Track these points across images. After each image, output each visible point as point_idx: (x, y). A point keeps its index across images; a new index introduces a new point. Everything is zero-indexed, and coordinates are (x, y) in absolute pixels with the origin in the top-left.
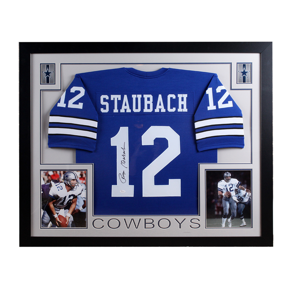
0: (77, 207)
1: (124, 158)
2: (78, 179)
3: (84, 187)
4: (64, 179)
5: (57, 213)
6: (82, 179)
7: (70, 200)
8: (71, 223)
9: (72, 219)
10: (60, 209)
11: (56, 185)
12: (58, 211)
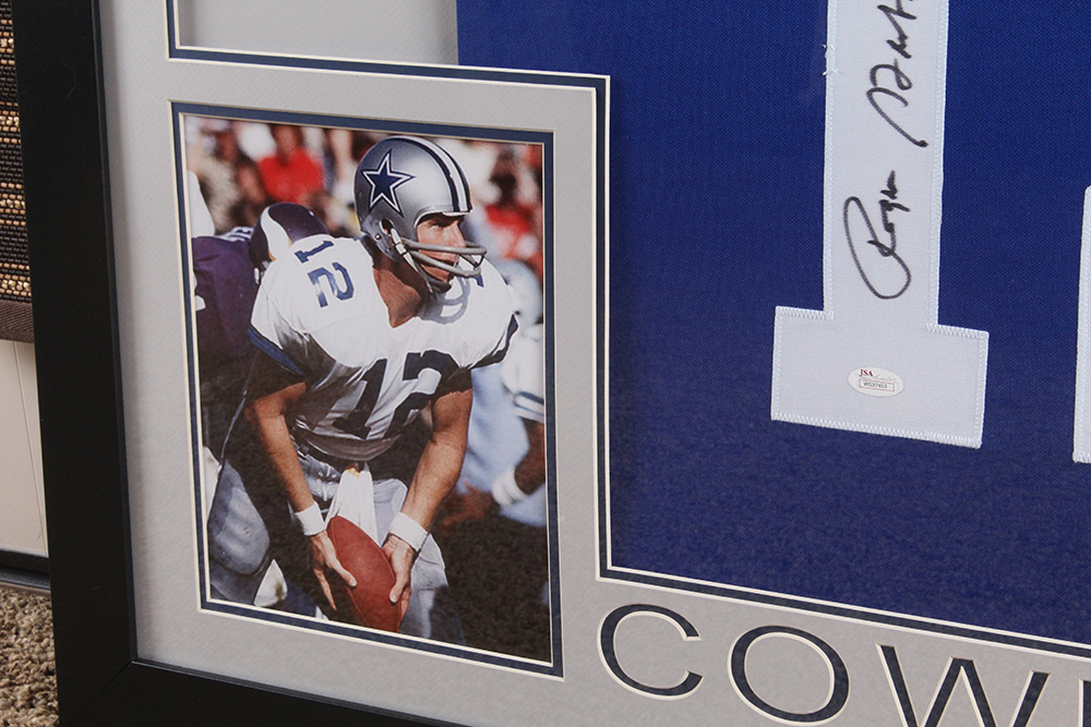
0: (471, 466)
1: (903, 37)
2: (477, 217)
3: (522, 293)
4: (361, 206)
5: (319, 500)
6: (511, 215)
7: (416, 400)
8: (427, 600)
9: (434, 567)
10: (342, 465)
11: (303, 256)
12: (326, 479)
